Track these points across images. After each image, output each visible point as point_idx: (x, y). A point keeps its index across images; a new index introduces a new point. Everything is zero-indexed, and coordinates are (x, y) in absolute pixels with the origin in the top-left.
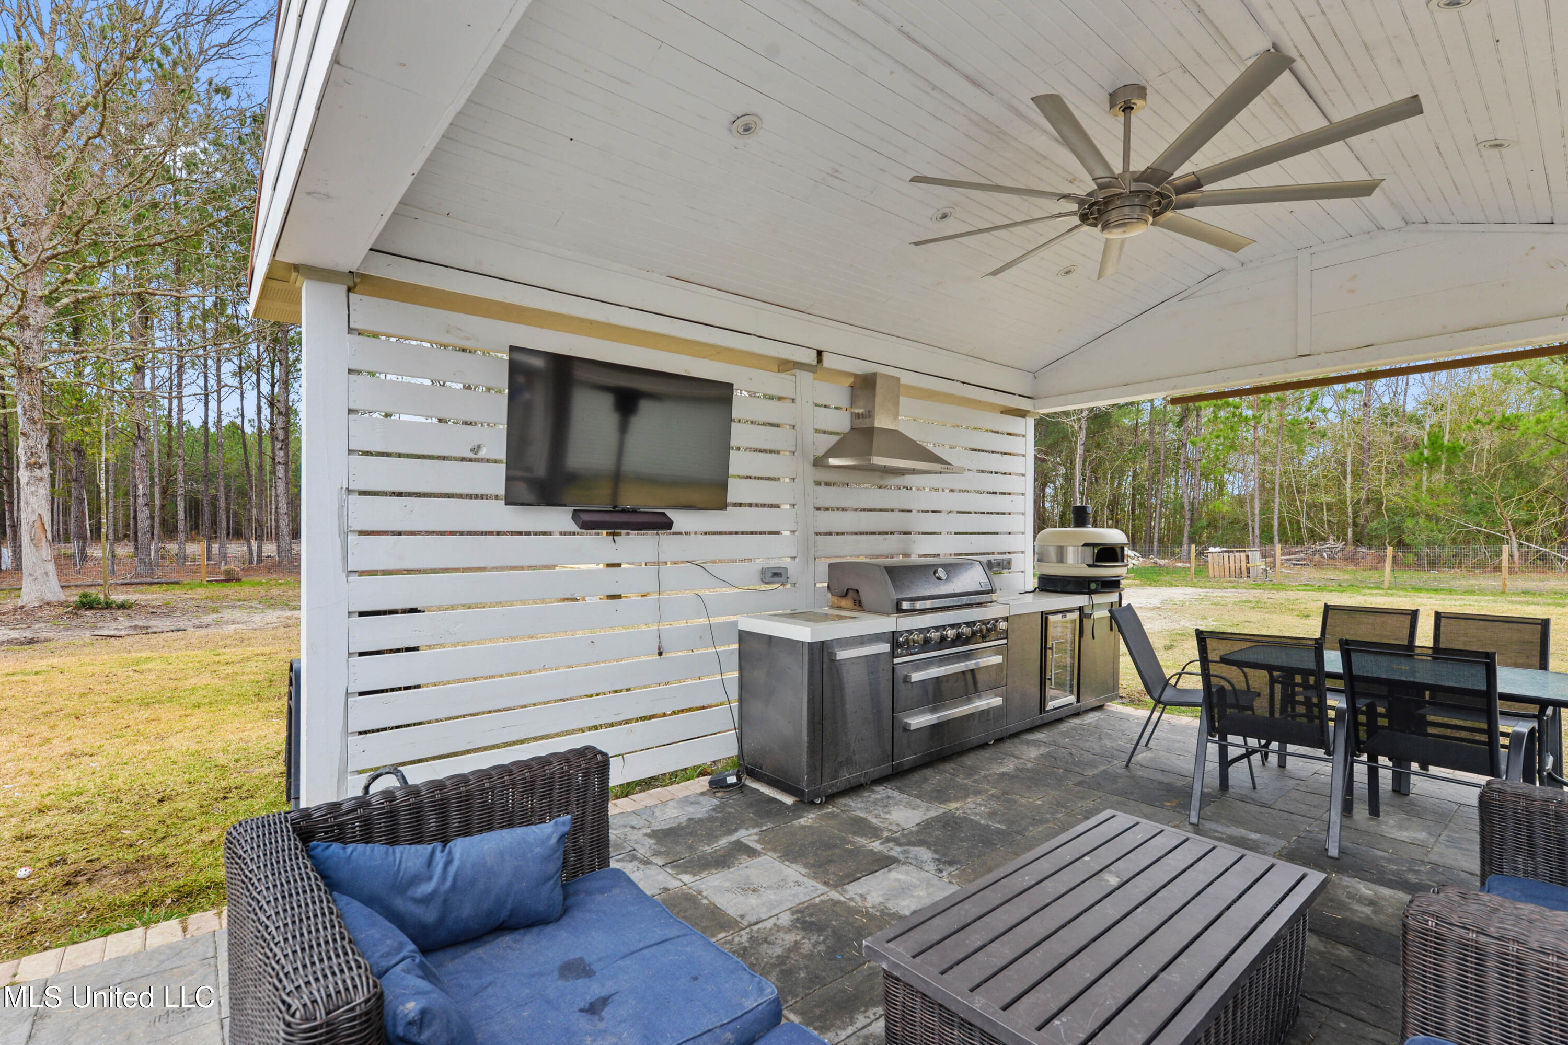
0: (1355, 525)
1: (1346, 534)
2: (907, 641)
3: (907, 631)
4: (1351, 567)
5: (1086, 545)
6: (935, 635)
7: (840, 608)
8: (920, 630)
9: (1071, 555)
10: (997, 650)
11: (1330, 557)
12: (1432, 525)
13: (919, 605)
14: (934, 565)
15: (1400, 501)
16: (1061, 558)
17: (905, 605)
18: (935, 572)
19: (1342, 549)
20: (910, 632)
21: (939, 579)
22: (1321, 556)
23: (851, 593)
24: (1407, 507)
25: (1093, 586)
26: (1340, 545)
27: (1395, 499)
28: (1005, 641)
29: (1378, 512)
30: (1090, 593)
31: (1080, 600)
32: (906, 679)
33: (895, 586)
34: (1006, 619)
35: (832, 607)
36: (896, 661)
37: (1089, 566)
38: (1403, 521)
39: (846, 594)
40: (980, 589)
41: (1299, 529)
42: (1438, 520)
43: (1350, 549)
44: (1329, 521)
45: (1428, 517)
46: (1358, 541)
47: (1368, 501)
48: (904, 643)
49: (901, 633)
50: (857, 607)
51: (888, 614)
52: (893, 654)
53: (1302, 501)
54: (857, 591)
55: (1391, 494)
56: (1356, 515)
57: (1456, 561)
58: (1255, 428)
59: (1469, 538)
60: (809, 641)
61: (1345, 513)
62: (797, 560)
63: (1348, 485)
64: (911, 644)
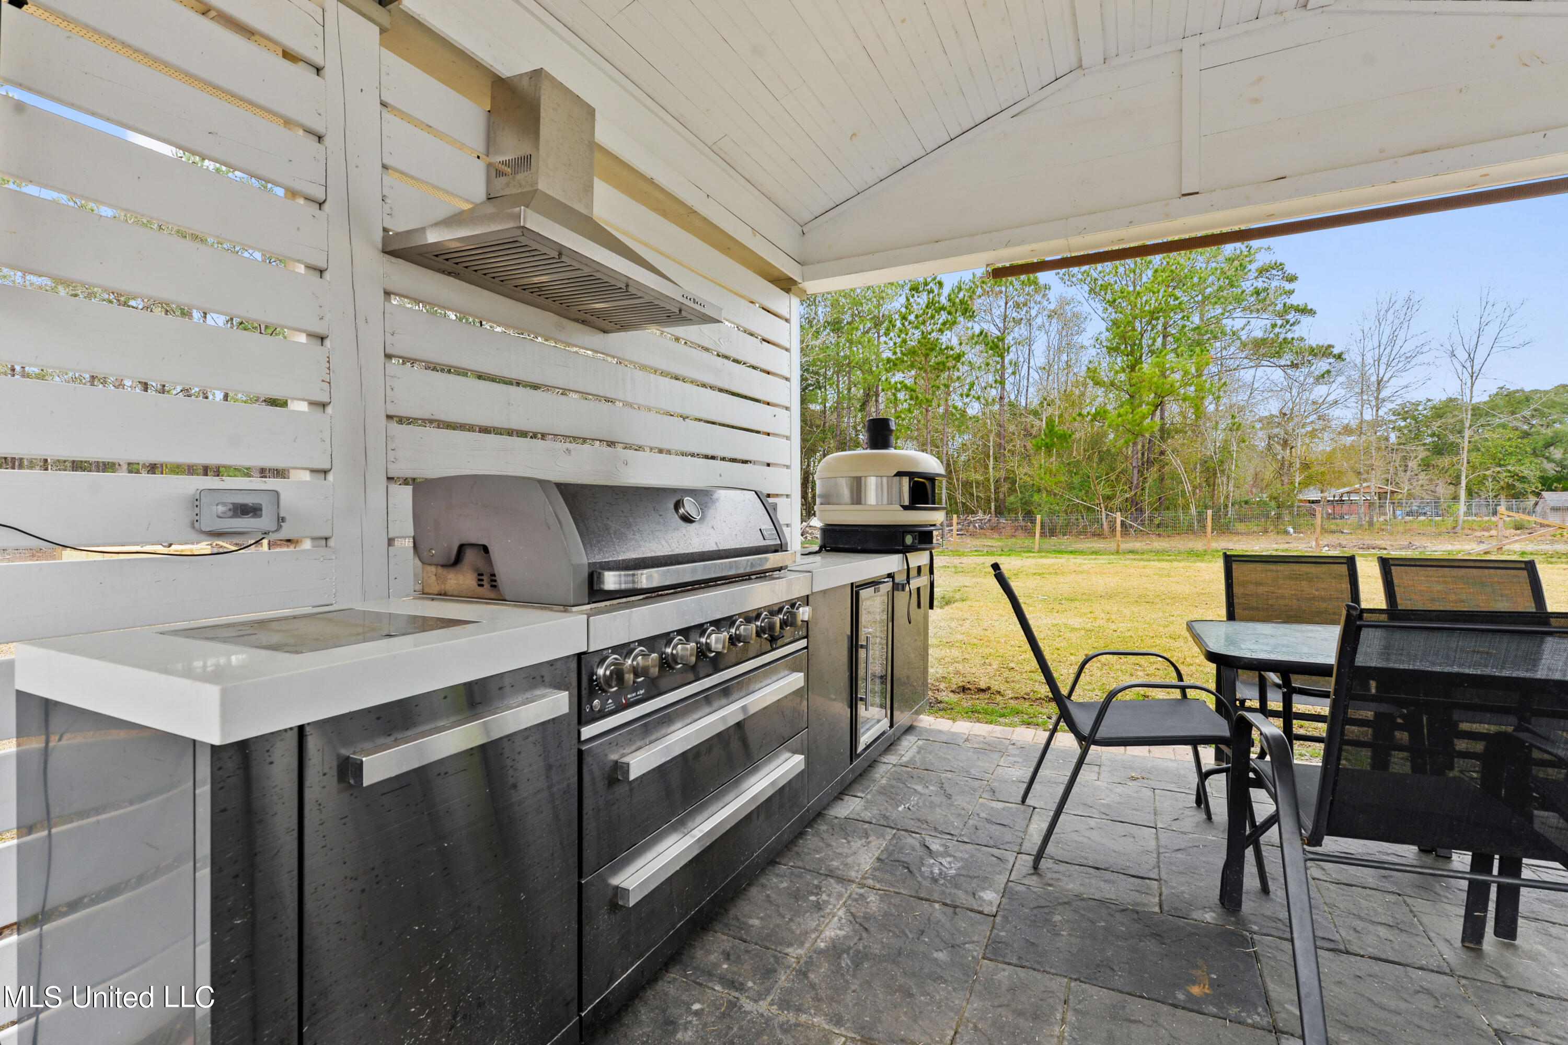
0: (996, 500)
1: (990, 508)
2: (618, 675)
3: (615, 649)
4: (996, 536)
5: (900, 474)
6: (684, 649)
7: (443, 595)
8: (650, 643)
9: (872, 495)
10: (793, 663)
11: (981, 528)
12: (1051, 499)
13: (647, 578)
14: (674, 491)
15: (1029, 479)
16: (857, 497)
17: (611, 580)
18: (678, 505)
19: (989, 520)
20: (624, 649)
21: (687, 519)
22: (975, 526)
23: (470, 556)
24: (1033, 485)
25: (909, 540)
26: (987, 517)
27: (1025, 478)
28: (803, 643)
29: (1012, 490)
30: (905, 550)
31: (890, 563)
32: (617, 772)
33: (584, 533)
34: (806, 600)
35: (425, 594)
36: (588, 732)
37: (905, 508)
38: (1032, 496)
39: (458, 560)
40: (762, 543)
41: (956, 503)
42: (1055, 495)
43: (994, 519)
44: (977, 497)
45: (1049, 493)
46: (999, 512)
47: (1006, 479)
48: (608, 680)
49: (601, 656)
50: (486, 591)
51: (566, 607)
52: (582, 716)
53: (958, 480)
54: (485, 549)
55: (1022, 472)
56: (996, 489)
57: (1066, 530)
58: (927, 411)
59: (1073, 509)
60: (217, 742)
61: (990, 490)
62: (330, 477)
63: (991, 466)
64: (629, 677)
